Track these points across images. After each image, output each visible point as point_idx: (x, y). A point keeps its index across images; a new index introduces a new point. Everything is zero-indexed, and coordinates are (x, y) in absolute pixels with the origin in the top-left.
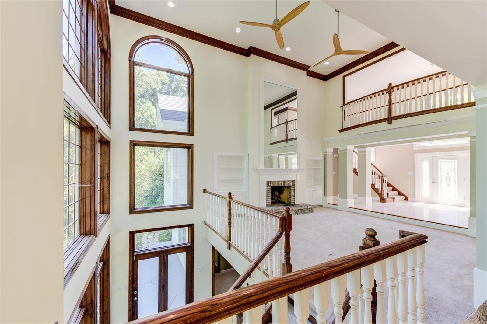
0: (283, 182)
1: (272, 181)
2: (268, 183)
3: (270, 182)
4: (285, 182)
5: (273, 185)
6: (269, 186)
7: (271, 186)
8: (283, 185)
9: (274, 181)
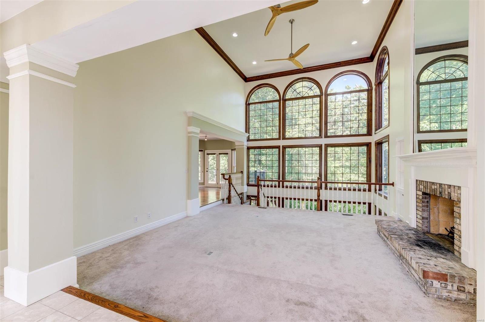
0: (438, 185)
1: (423, 181)
2: (419, 183)
3: (421, 182)
4: (443, 186)
5: (424, 188)
6: (419, 190)
7: (423, 191)
8: (440, 193)
9: (425, 181)
